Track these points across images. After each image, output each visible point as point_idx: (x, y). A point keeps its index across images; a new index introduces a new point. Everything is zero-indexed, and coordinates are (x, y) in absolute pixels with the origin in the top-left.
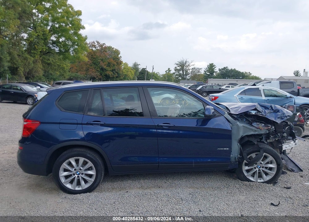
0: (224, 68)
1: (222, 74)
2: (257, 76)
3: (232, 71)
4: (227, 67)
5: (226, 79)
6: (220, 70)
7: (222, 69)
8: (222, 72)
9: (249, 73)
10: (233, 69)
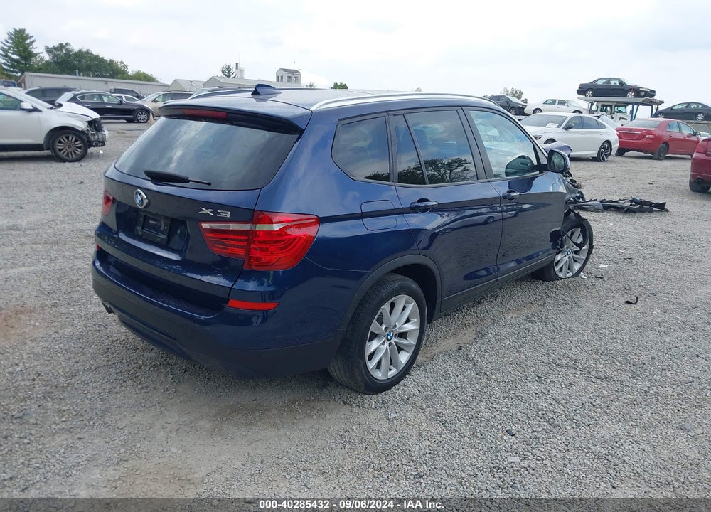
0: (61, 45)
1: (57, 63)
2: (146, 72)
3: (81, 55)
4: (67, 44)
5: (75, 75)
6: (49, 51)
7: (56, 49)
8: (55, 56)
9: (122, 63)
10: (85, 50)
